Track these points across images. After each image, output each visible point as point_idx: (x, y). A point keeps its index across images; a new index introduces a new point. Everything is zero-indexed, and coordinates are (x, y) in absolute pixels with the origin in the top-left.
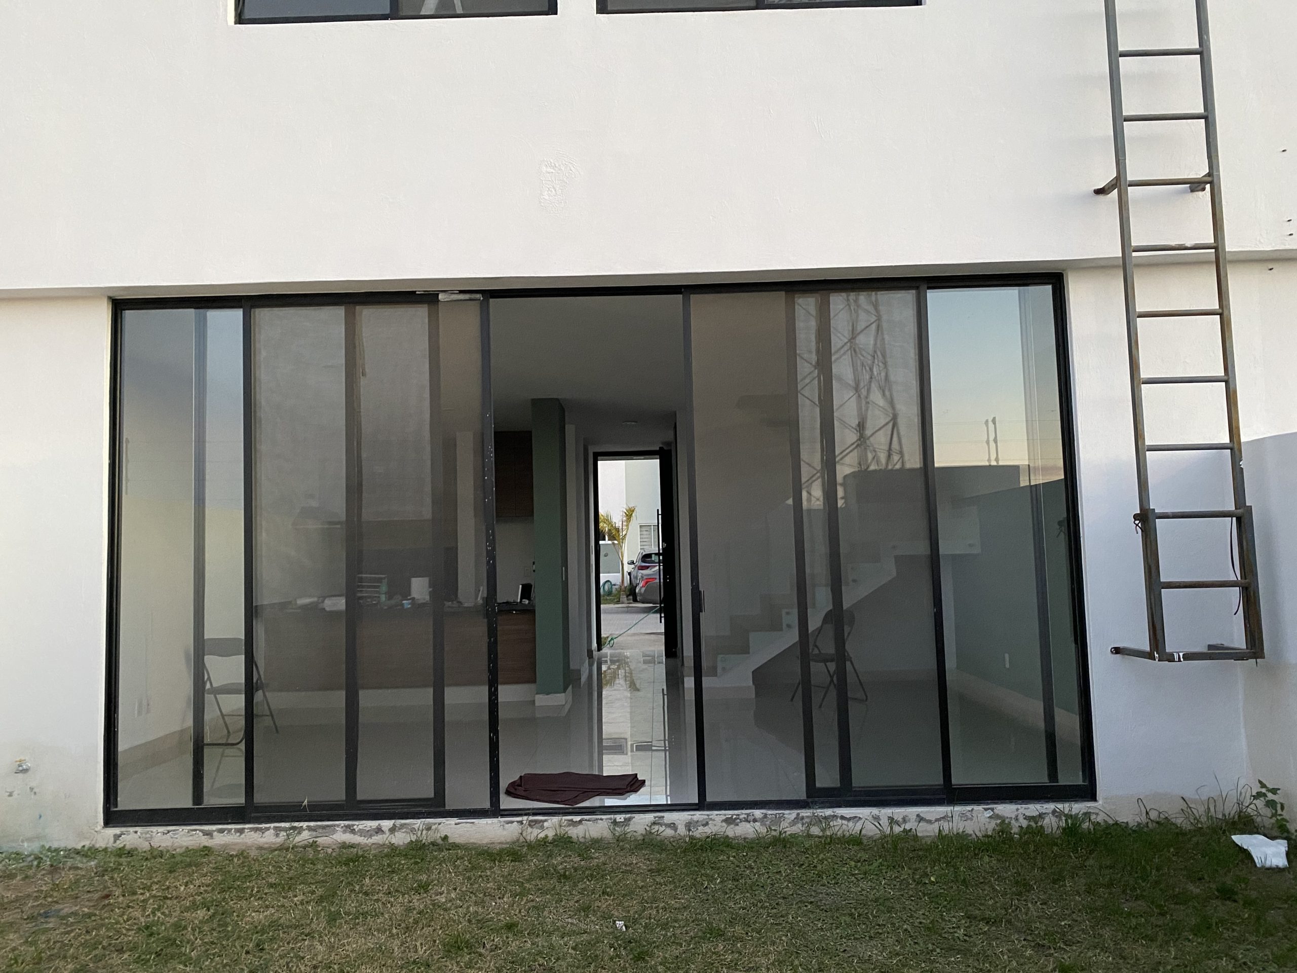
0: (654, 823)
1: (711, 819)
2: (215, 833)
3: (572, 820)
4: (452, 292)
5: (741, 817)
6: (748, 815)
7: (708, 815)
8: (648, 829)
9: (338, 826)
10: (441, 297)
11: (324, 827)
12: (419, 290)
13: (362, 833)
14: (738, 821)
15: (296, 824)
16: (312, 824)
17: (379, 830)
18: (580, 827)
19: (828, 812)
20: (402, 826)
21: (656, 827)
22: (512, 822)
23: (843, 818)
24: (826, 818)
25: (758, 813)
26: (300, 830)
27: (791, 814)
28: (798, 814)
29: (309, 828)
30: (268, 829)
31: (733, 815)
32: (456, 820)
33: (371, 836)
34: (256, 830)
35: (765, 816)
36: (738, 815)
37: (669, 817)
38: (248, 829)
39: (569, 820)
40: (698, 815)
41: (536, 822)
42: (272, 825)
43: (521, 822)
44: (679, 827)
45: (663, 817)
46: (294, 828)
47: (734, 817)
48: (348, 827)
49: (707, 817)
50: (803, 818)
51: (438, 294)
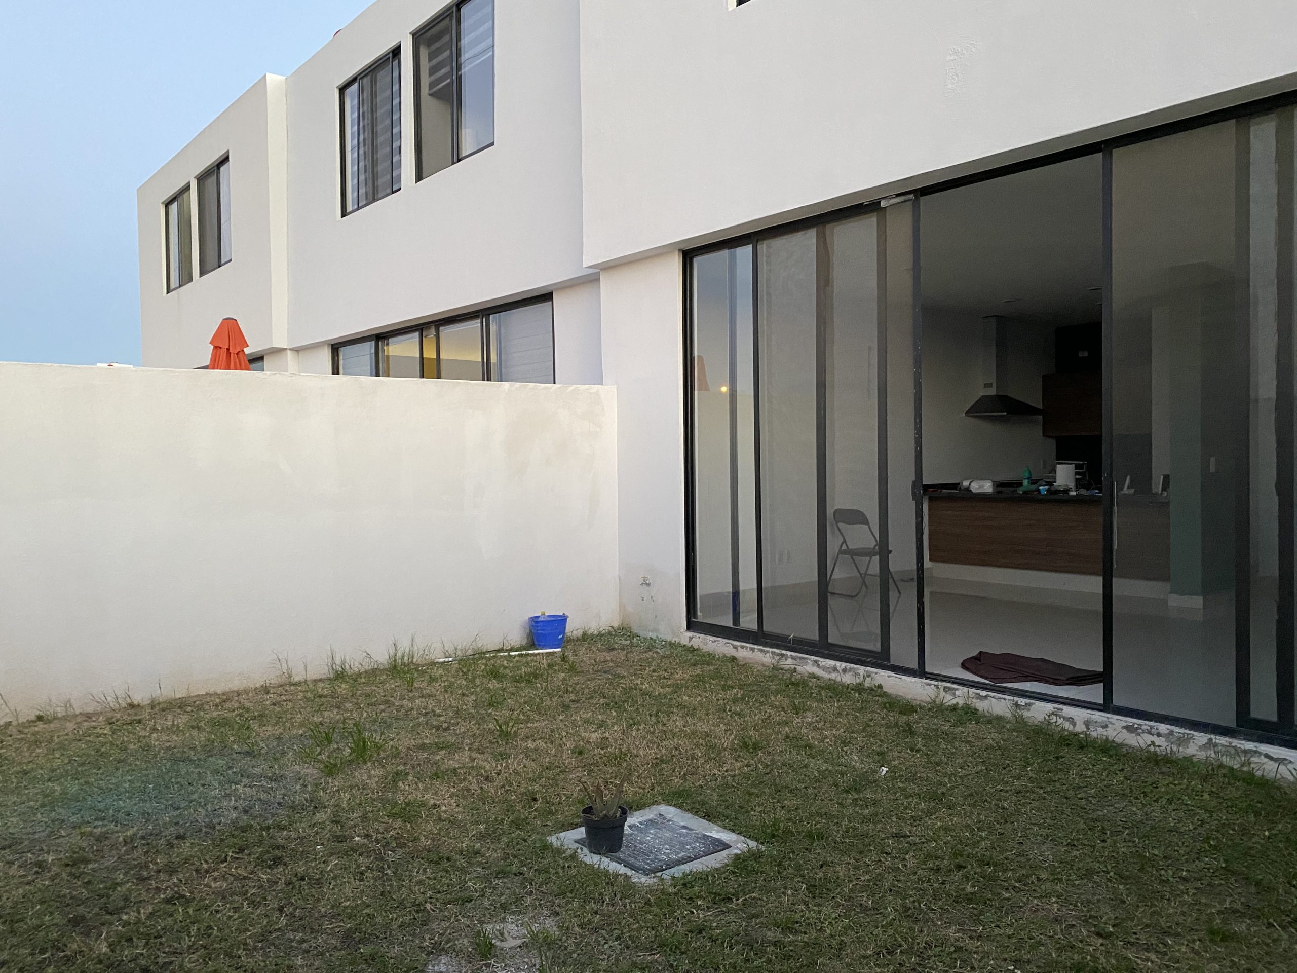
0: (1053, 713)
1: (1111, 723)
2: (739, 648)
3: (978, 694)
4: (890, 197)
5: (1144, 727)
6: (1152, 727)
7: (1108, 718)
8: (1047, 718)
9: (810, 659)
10: (883, 204)
11: (801, 658)
12: (865, 201)
13: (824, 669)
14: (1140, 731)
15: (784, 652)
16: (794, 654)
17: (835, 669)
18: (986, 702)
19: (1249, 746)
20: (851, 669)
21: (1054, 718)
22: (930, 685)
23: (1267, 756)
24: (1246, 752)
25: (1163, 728)
26: (786, 657)
27: (1201, 738)
28: (1211, 740)
29: (792, 658)
30: (768, 652)
31: (1134, 724)
32: (891, 673)
33: (830, 673)
34: (761, 651)
35: (1171, 733)
36: (1141, 725)
37: (1068, 711)
38: (758, 649)
39: (977, 694)
40: (1098, 716)
41: (950, 689)
42: (770, 650)
43: (937, 686)
44: (1078, 723)
45: (1062, 710)
46: (782, 655)
47: (1136, 726)
48: (815, 661)
49: (1106, 719)
50: (1216, 745)
51: (880, 202)
